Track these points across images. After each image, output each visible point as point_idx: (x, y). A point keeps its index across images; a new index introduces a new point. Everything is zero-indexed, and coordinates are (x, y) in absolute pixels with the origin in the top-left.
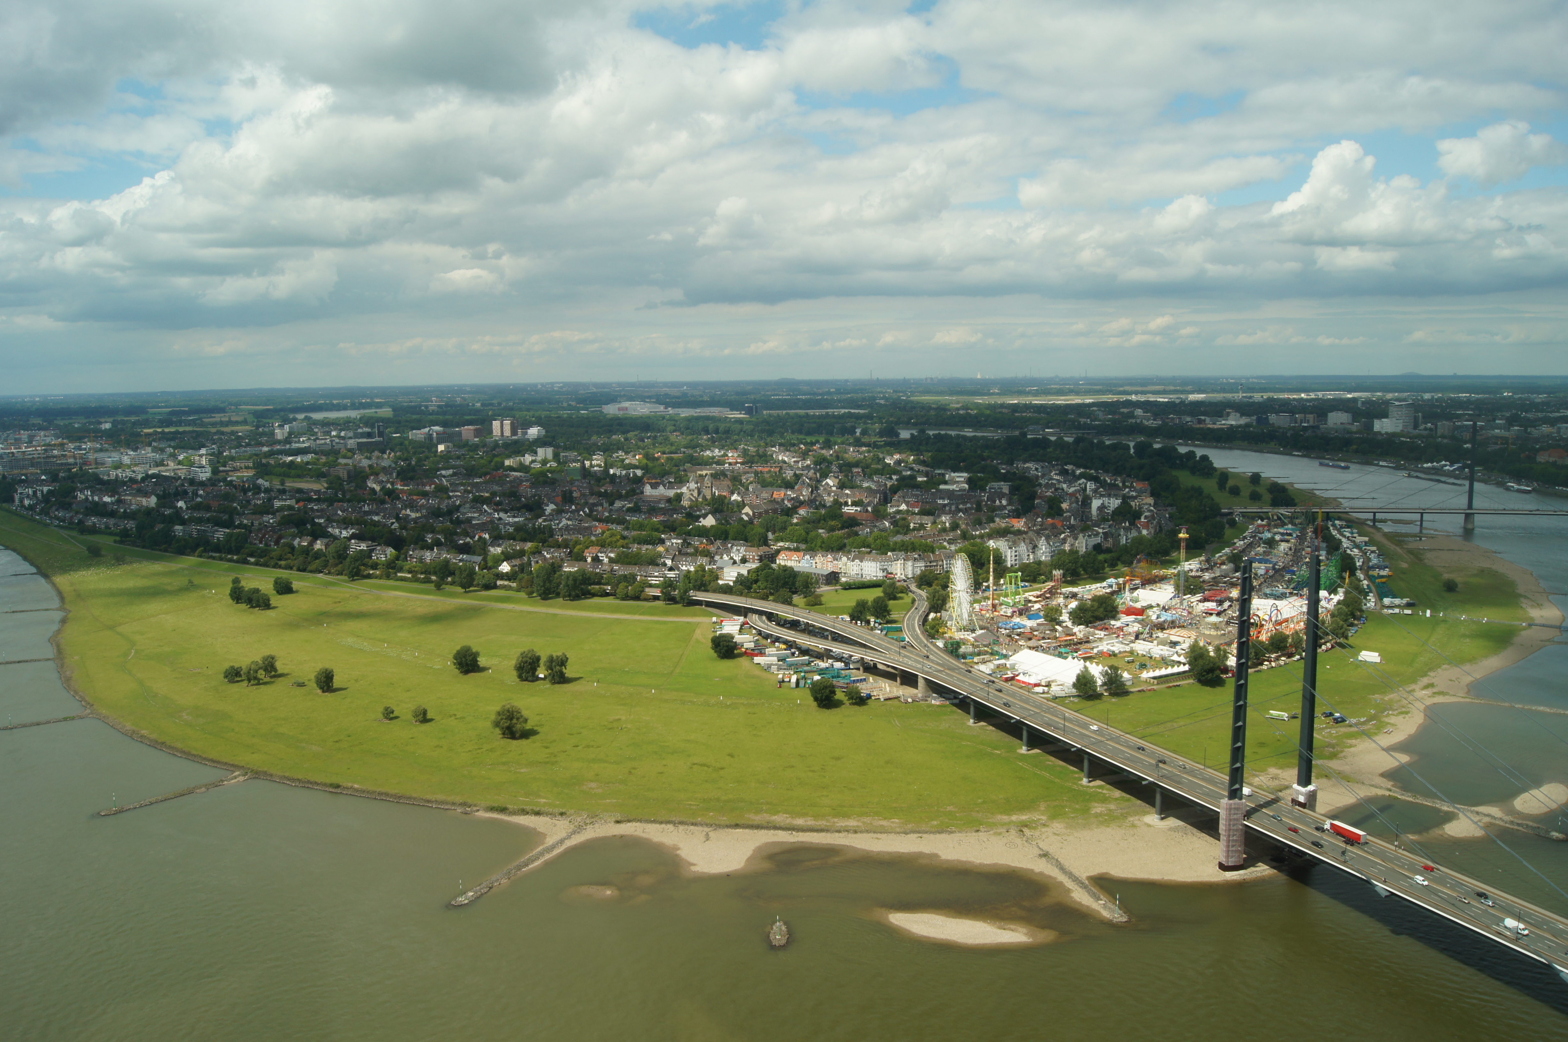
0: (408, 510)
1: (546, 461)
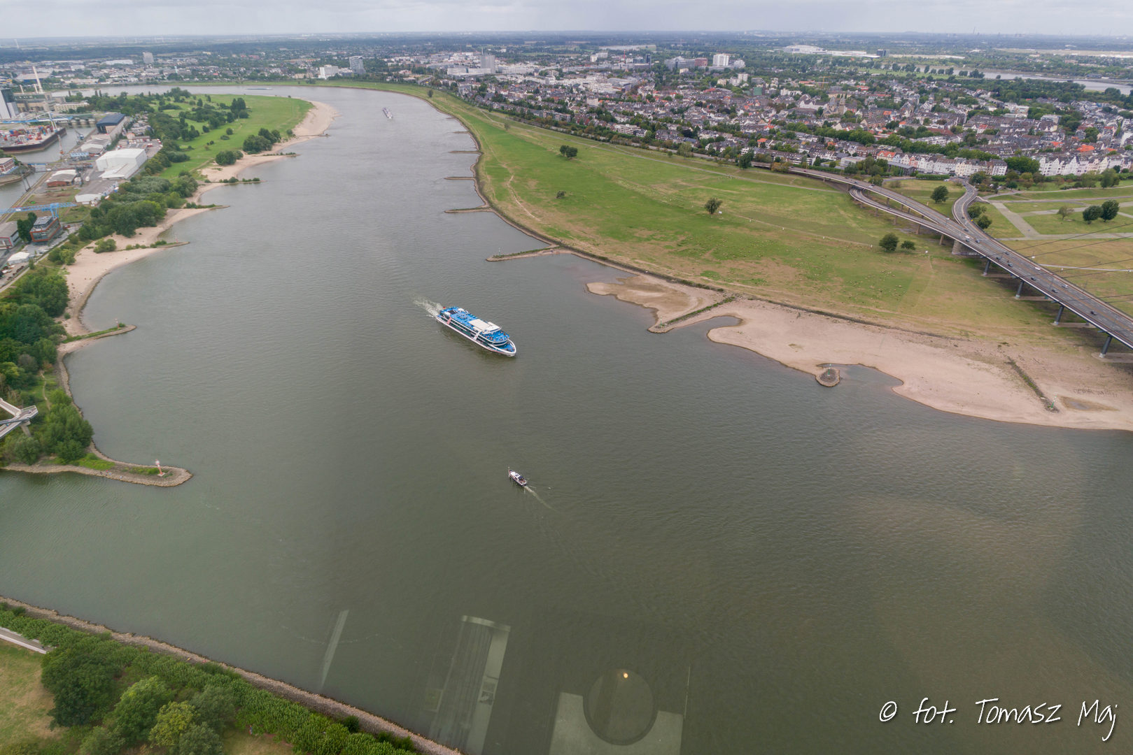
0: (659, 109)
1: (743, 82)
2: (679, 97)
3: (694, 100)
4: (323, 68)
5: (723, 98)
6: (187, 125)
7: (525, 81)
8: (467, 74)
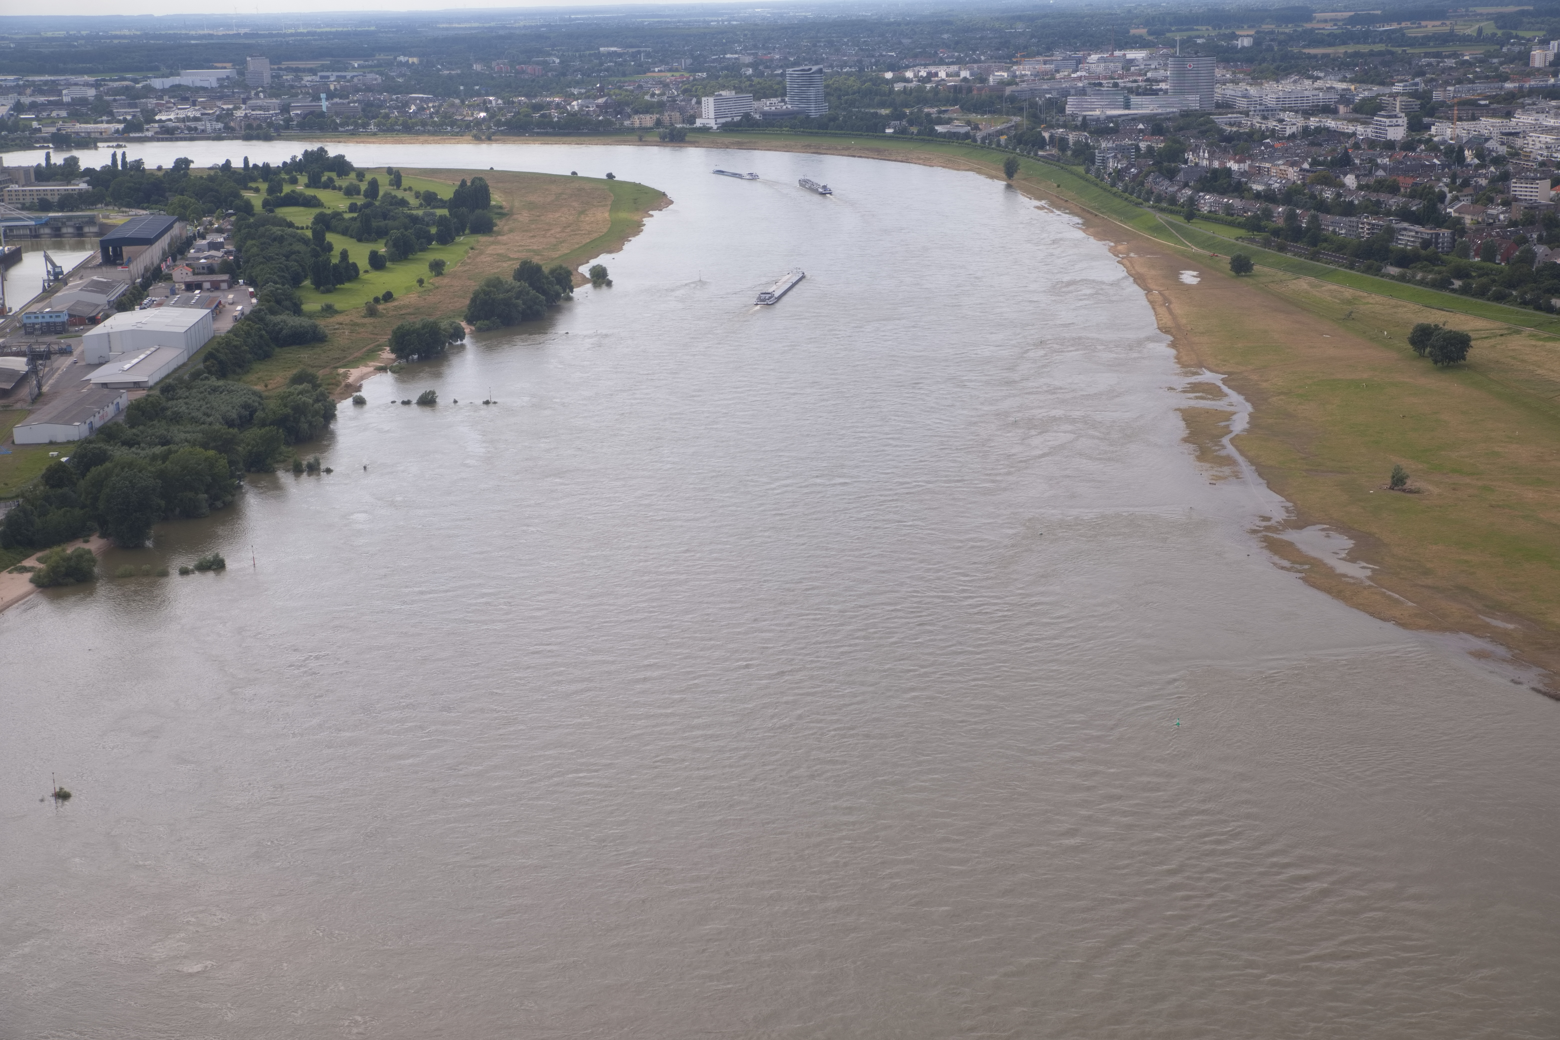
4: (711, 100)
6: (330, 247)
7: (1306, 131)
8: (1127, 112)
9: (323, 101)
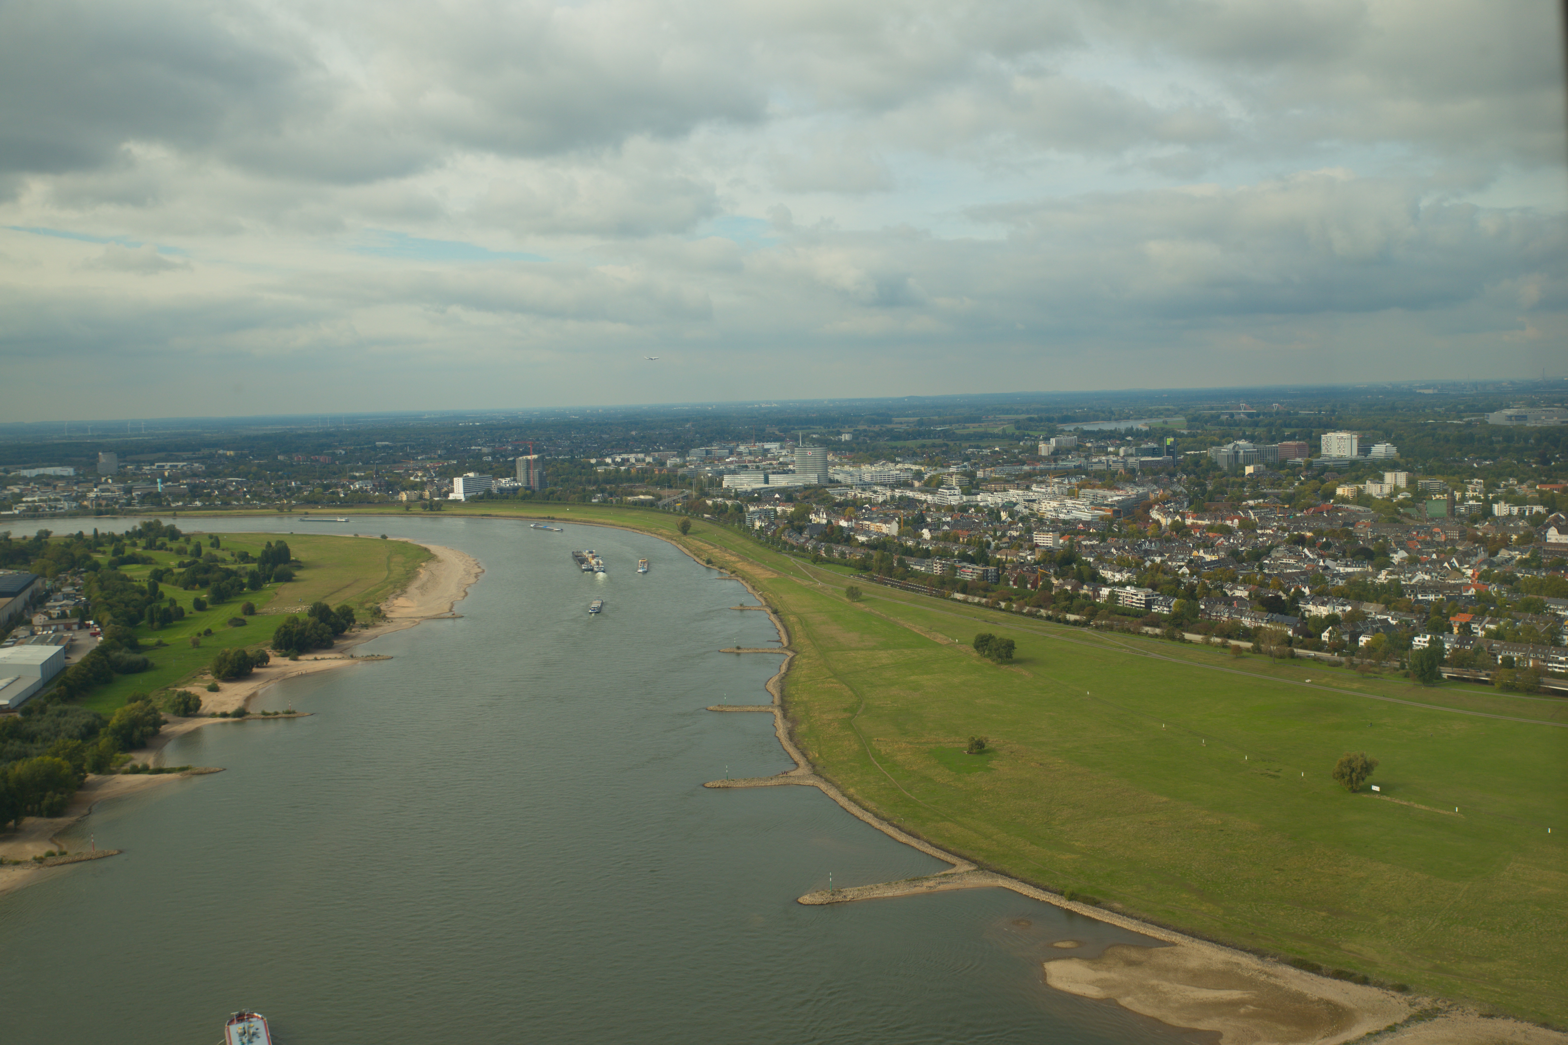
0: (1201, 551)
1: (1396, 490)
2: (1248, 527)
3: (1285, 530)
4: (460, 480)
5: (1353, 525)
6: (162, 595)
7: (893, 499)
8: (766, 486)
9: (159, 484)
